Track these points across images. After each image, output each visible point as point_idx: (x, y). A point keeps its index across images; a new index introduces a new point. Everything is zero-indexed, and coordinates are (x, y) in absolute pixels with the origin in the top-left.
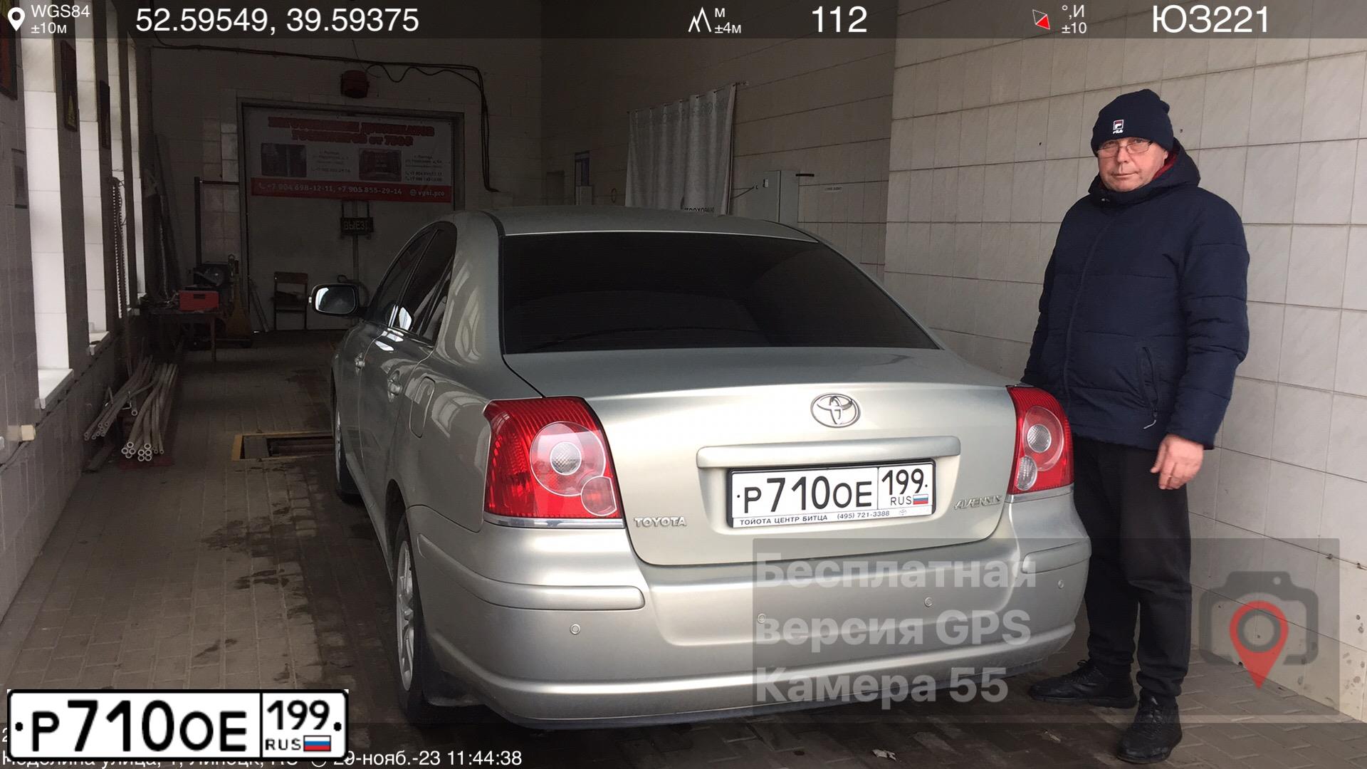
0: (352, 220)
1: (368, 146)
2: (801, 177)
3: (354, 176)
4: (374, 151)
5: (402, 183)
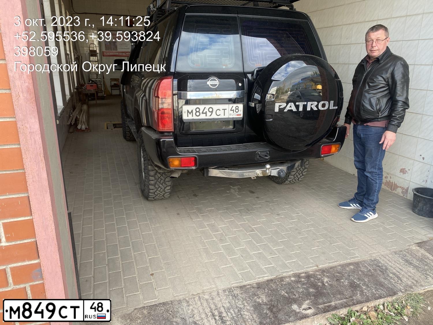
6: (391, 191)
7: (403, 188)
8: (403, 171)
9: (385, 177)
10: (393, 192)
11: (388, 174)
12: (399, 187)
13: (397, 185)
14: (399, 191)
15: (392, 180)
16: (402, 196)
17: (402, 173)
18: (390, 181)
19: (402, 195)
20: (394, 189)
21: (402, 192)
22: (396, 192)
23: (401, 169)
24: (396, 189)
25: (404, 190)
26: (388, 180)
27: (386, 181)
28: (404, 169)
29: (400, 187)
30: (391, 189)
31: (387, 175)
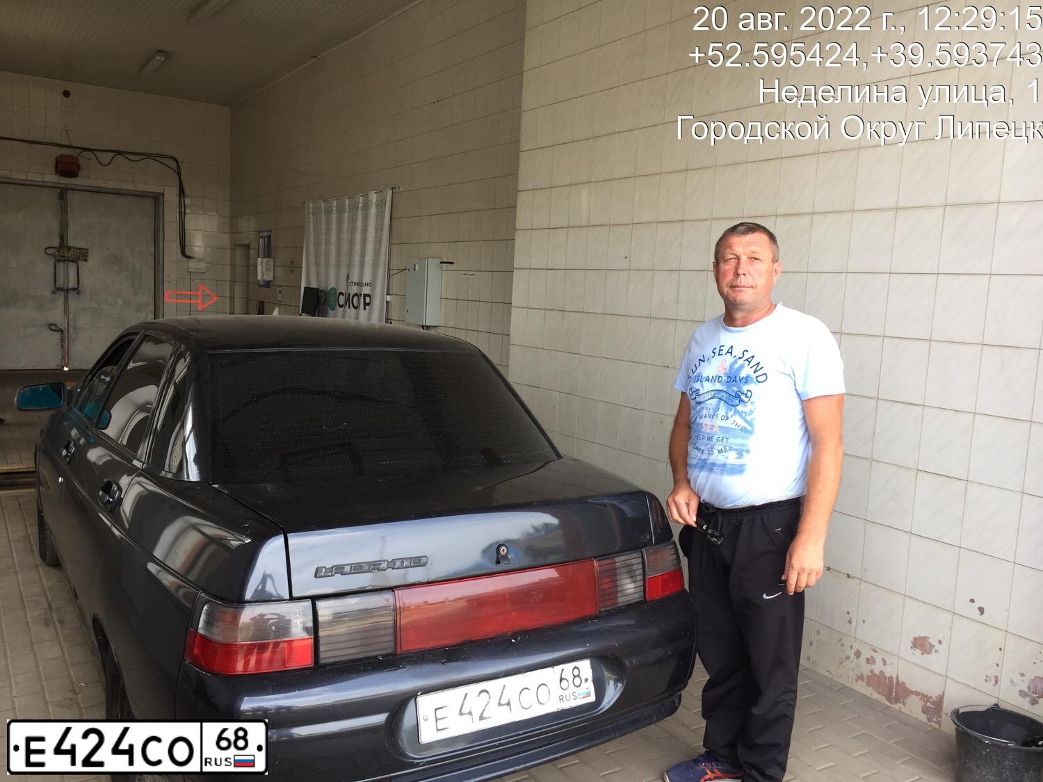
2: (444, 264)
6: (890, 705)
7: (925, 698)
8: (921, 644)
9: (867, 659)
10: (898, 707)
11: (875, 651)
12: (912, 692)
13: (907, 686)
14: (914, 706)
15: (889, 671)
16: (926, 721)
17: (918, 652)
18: (882, 672)
19: (924, 719)
20: (897, 700)
21: (925, 711)
22: (905, 710)
23: (915, 638)
25: (929, 704)
26: (878, 668)
28: (925, 638)
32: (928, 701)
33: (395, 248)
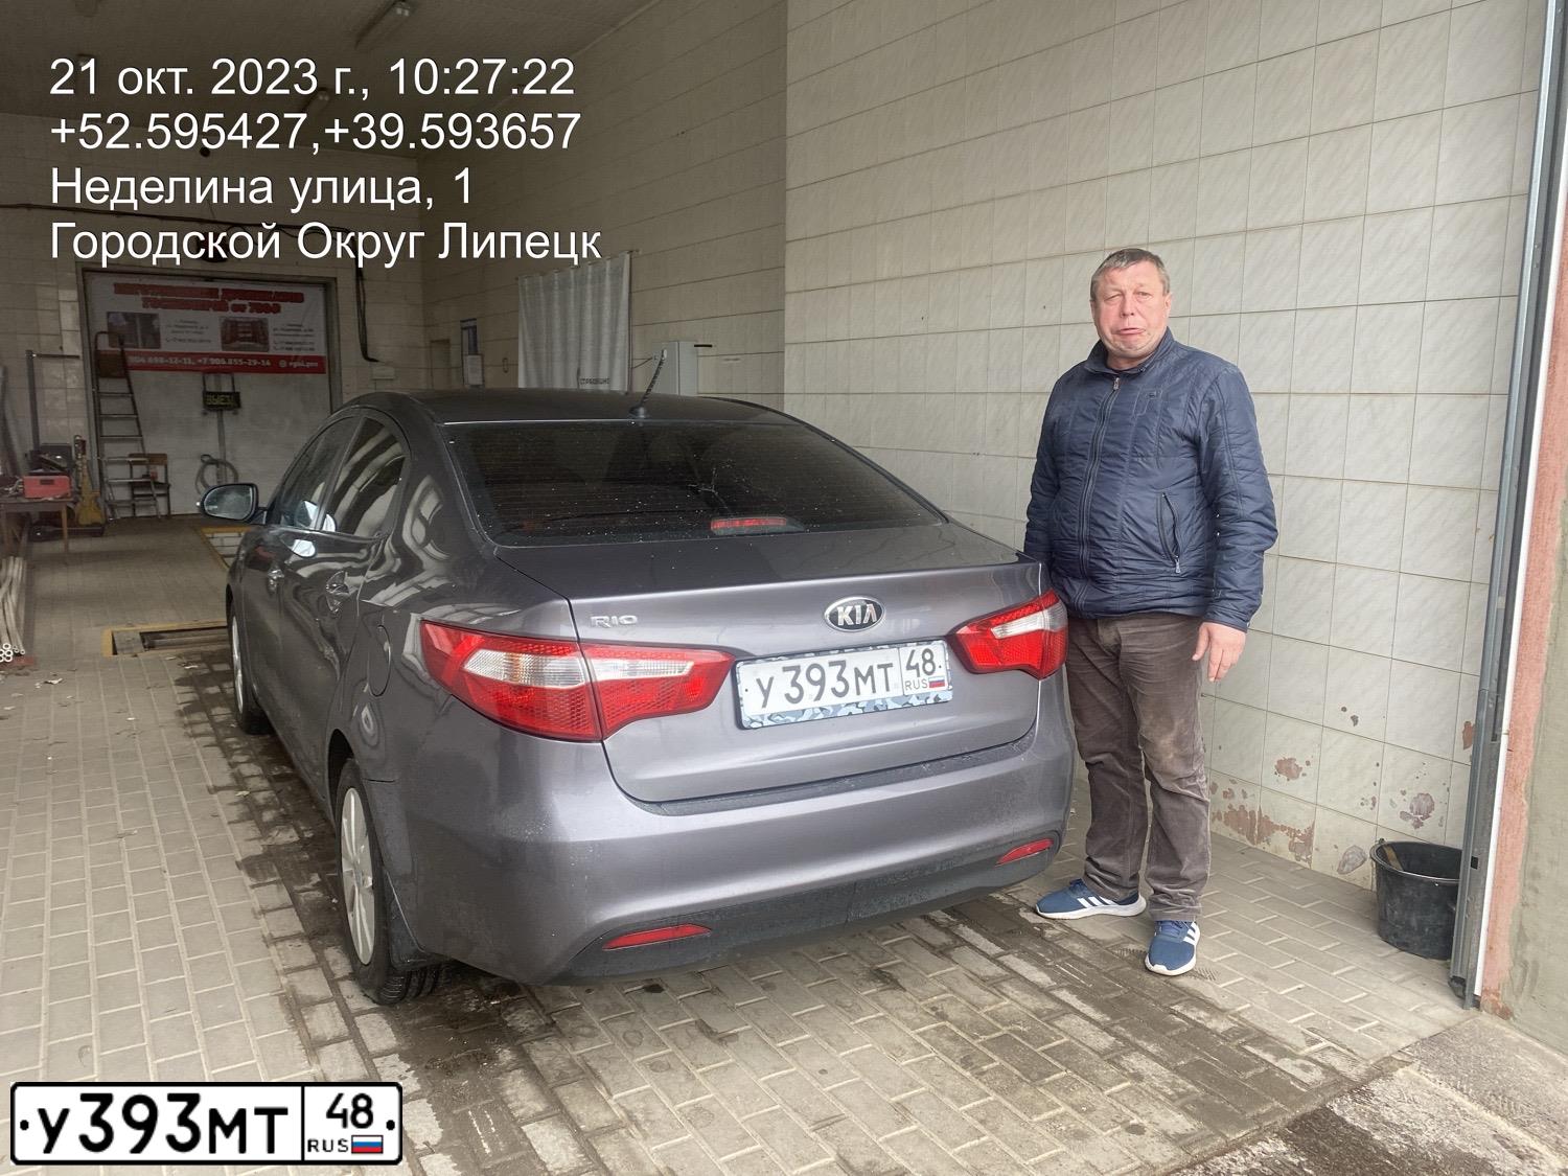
0: (216, 394)
1: (230, 314)
2: (700, 348)
3: (216, 347)
4: (238, 320)
5: (270, 353)
6: (1250, 845)
7: (1292, 832)
8: (1287, 768)
9: (1224, 792)
10: (1260, 847)
11: (1233, 782)
12: (1277, 827)
13: (1272, 820)
14: (1280, 843)
15: (1249, 804)
16: (1294, 860)
17: (1283, 777)
18: (1242, 807)
19: (1291, 857)
20: (1260, 838)
21: (1293, 847)
22: (1268, 849)
23: (1280, 762)
24: (1269, 835)
25: (1296, 840)
26: (1237, 802)
27: (1230, 807)
28: (1291, 760)
29: (1283, 828)
30: (1250, 838)
31: (1231, 786)
32: (1295, 836)
33: (636, 331)
